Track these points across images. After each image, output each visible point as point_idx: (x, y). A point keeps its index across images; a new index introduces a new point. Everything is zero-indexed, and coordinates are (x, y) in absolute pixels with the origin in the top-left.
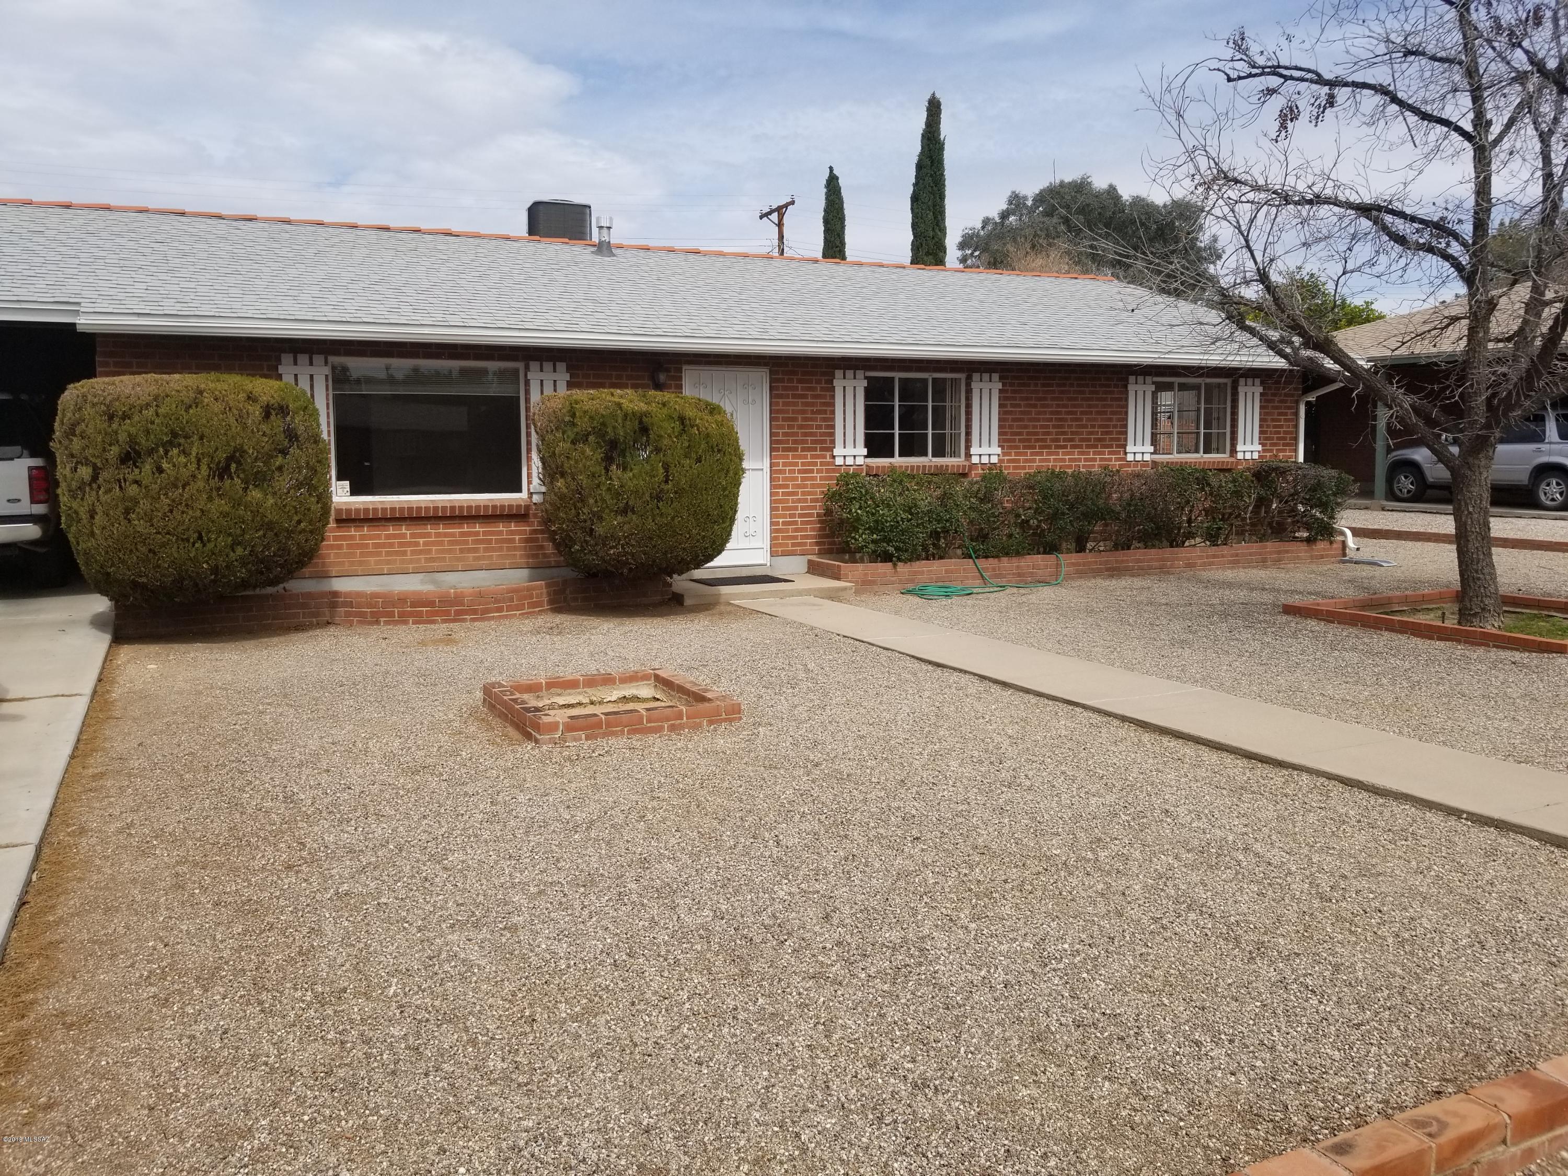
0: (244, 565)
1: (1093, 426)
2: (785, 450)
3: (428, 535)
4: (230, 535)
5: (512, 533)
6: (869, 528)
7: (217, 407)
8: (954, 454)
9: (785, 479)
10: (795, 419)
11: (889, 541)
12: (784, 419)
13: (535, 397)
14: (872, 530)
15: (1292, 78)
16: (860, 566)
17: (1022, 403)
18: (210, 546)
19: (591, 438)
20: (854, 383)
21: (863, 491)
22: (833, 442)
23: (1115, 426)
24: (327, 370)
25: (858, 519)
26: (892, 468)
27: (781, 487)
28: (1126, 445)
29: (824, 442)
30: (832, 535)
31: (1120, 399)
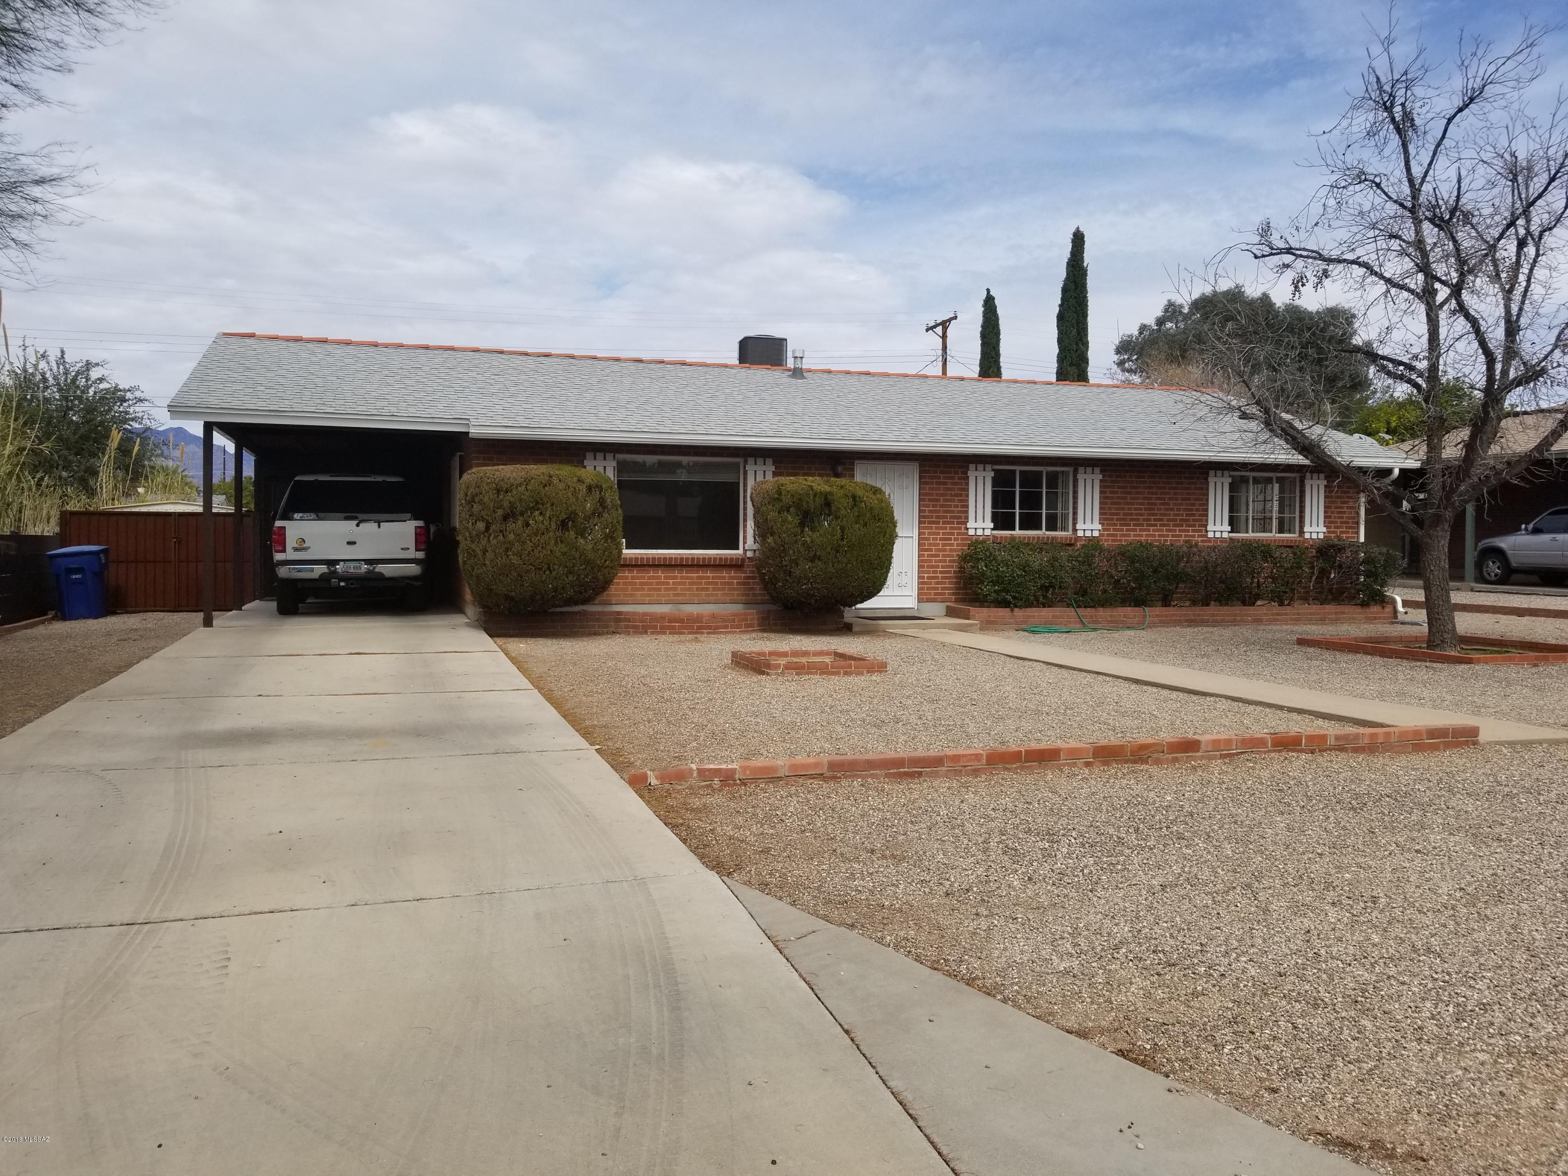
0: (572, 587)
1: (1179, 510)
2: (930, 523)
3: (676, 578)
4: (566, 567)
5: (732, 578)
6: (992, 581)
7: (561, 486)
8: (1064, 529)
9: (930, 545)
10: (938, 500)
11: (1007, 592)
12: (930, 500)
13: (751, 483)
14: (994, 583)
15: (1301, 256)
16: (985, 610)
17: (1119, 490)
18: (554, 573)
19: (792, 510)
20: (984, 474)
21: (988, 554)
22: (967, 518)
23: (1198, 510)
24: (614, 464)
25: (983, 574)
26: (1013, 538)
27: (927, 550)
28: (1207, 525)
29: (960, 517)
30: (965, 588)
31: (1201, 489)
